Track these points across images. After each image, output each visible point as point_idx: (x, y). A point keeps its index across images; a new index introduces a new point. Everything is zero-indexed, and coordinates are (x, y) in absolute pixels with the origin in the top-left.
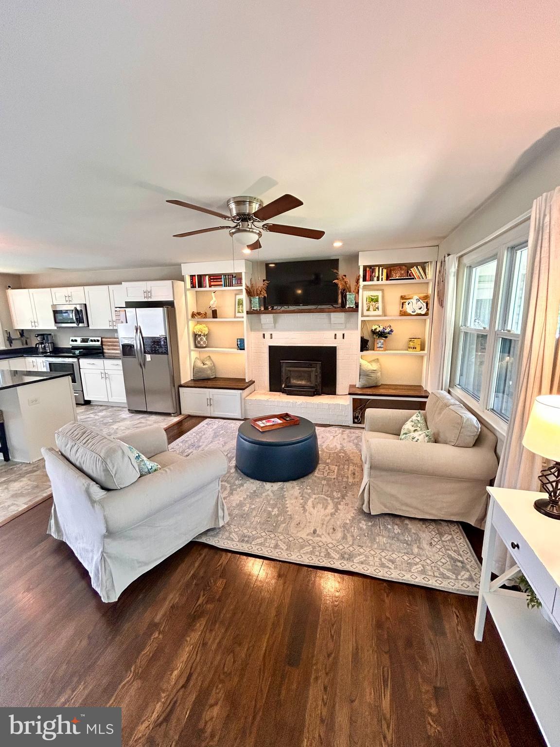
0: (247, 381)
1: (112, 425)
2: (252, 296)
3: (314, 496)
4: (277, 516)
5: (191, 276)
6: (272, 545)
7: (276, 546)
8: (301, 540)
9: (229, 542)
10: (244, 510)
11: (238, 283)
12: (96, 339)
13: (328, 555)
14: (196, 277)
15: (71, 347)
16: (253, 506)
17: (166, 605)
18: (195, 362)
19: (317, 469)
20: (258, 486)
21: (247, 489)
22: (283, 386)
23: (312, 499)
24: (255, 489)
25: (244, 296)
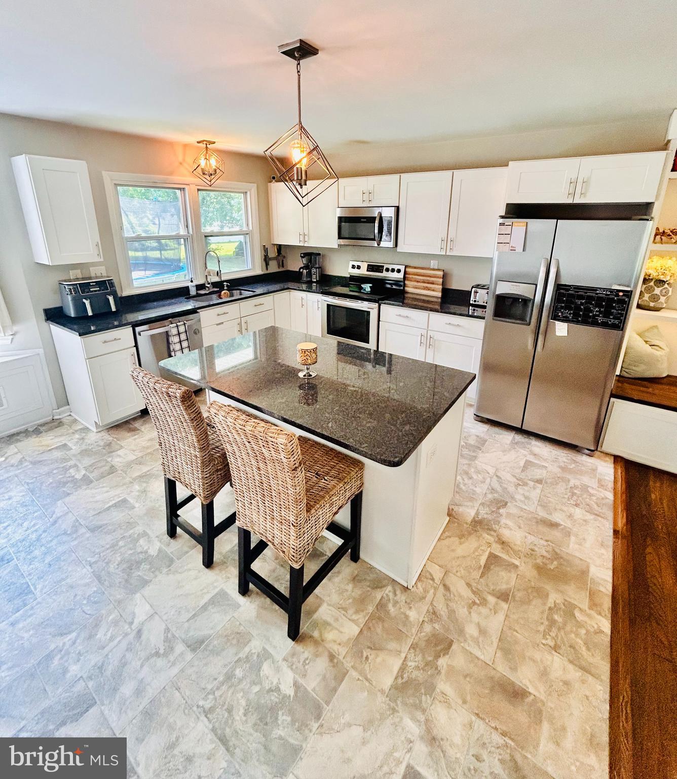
12: (396, 267)
15: (349, 276)
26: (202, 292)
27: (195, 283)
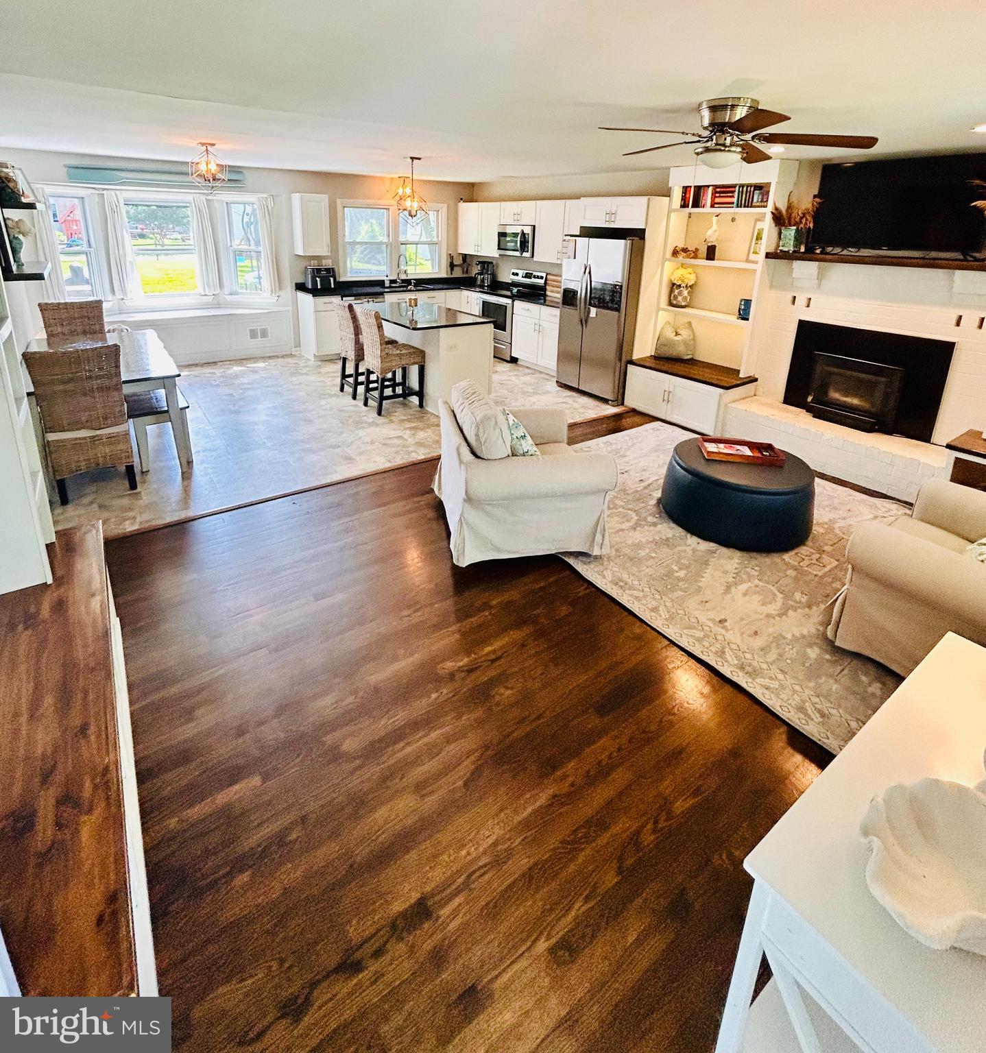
0: (741, 375)
1: (531, 396)
2: (784, 226)
3: (757, 582)
4: (679, 579)
5: (683, 187)
6: (650, 606)
7: (655, 609)
8: (693, 620)
9: (598, 576)
10: (638, 554)
11: (762, 201)
12: (539, 274)
13: (721, 654)
14: (692, 189)
15: (510, 282)
16: (654, 555)
17: (506, 597)
18: (662, 328)
19: (796, 551)
20: (677, 535)
21: (659, 532)
22: (810, 399)
23: (750, 584)
24: (670, 536)
25: (767, 224)
26: (393, 285)
27: (389, 278)
